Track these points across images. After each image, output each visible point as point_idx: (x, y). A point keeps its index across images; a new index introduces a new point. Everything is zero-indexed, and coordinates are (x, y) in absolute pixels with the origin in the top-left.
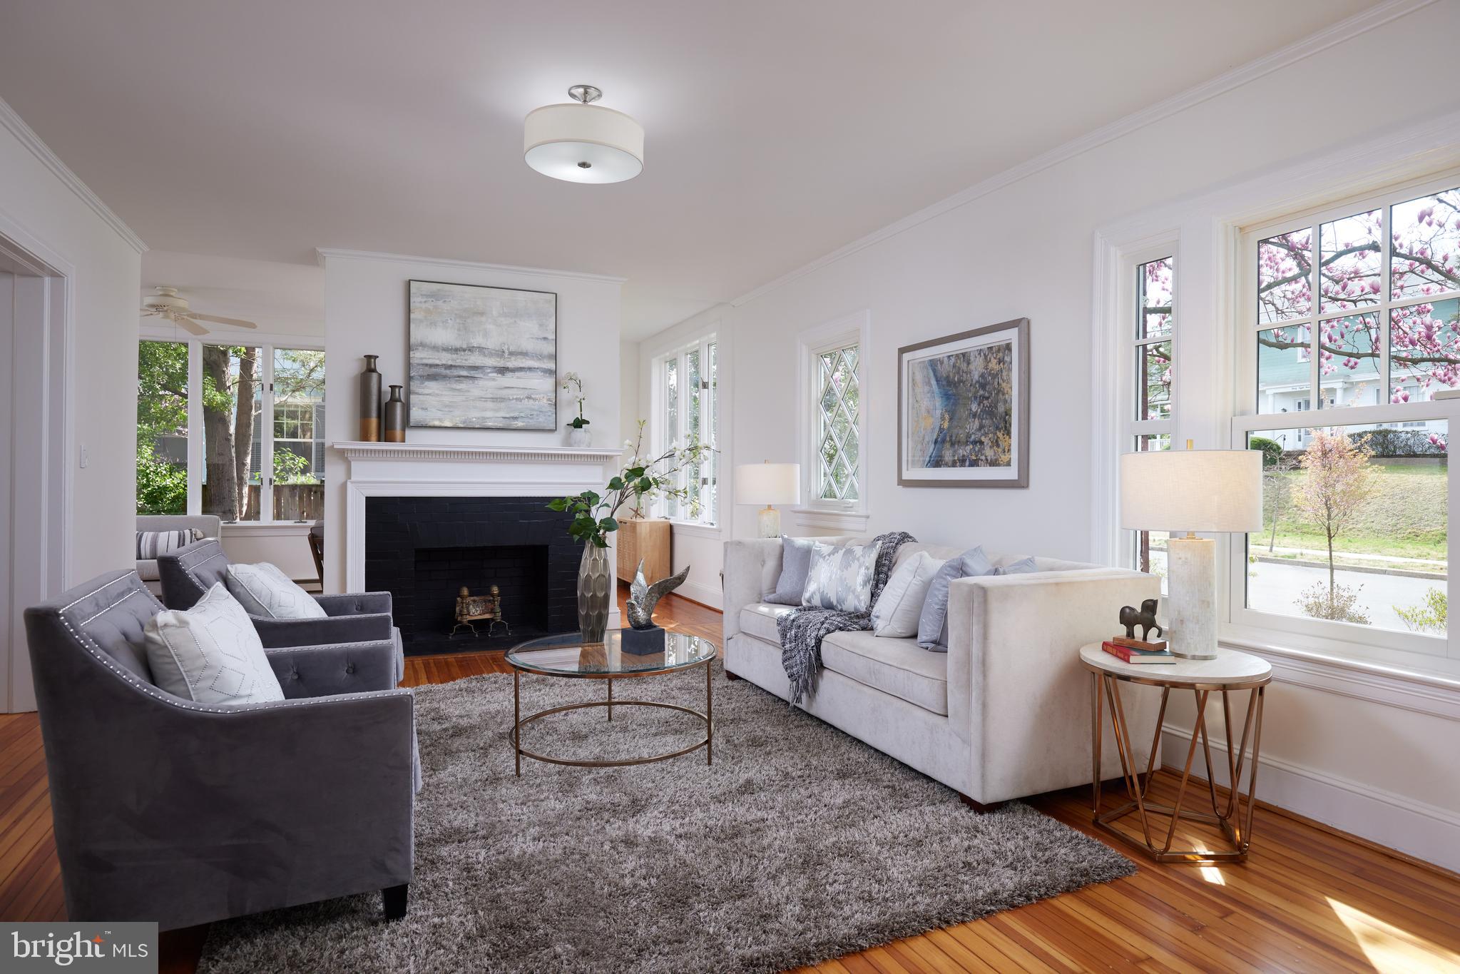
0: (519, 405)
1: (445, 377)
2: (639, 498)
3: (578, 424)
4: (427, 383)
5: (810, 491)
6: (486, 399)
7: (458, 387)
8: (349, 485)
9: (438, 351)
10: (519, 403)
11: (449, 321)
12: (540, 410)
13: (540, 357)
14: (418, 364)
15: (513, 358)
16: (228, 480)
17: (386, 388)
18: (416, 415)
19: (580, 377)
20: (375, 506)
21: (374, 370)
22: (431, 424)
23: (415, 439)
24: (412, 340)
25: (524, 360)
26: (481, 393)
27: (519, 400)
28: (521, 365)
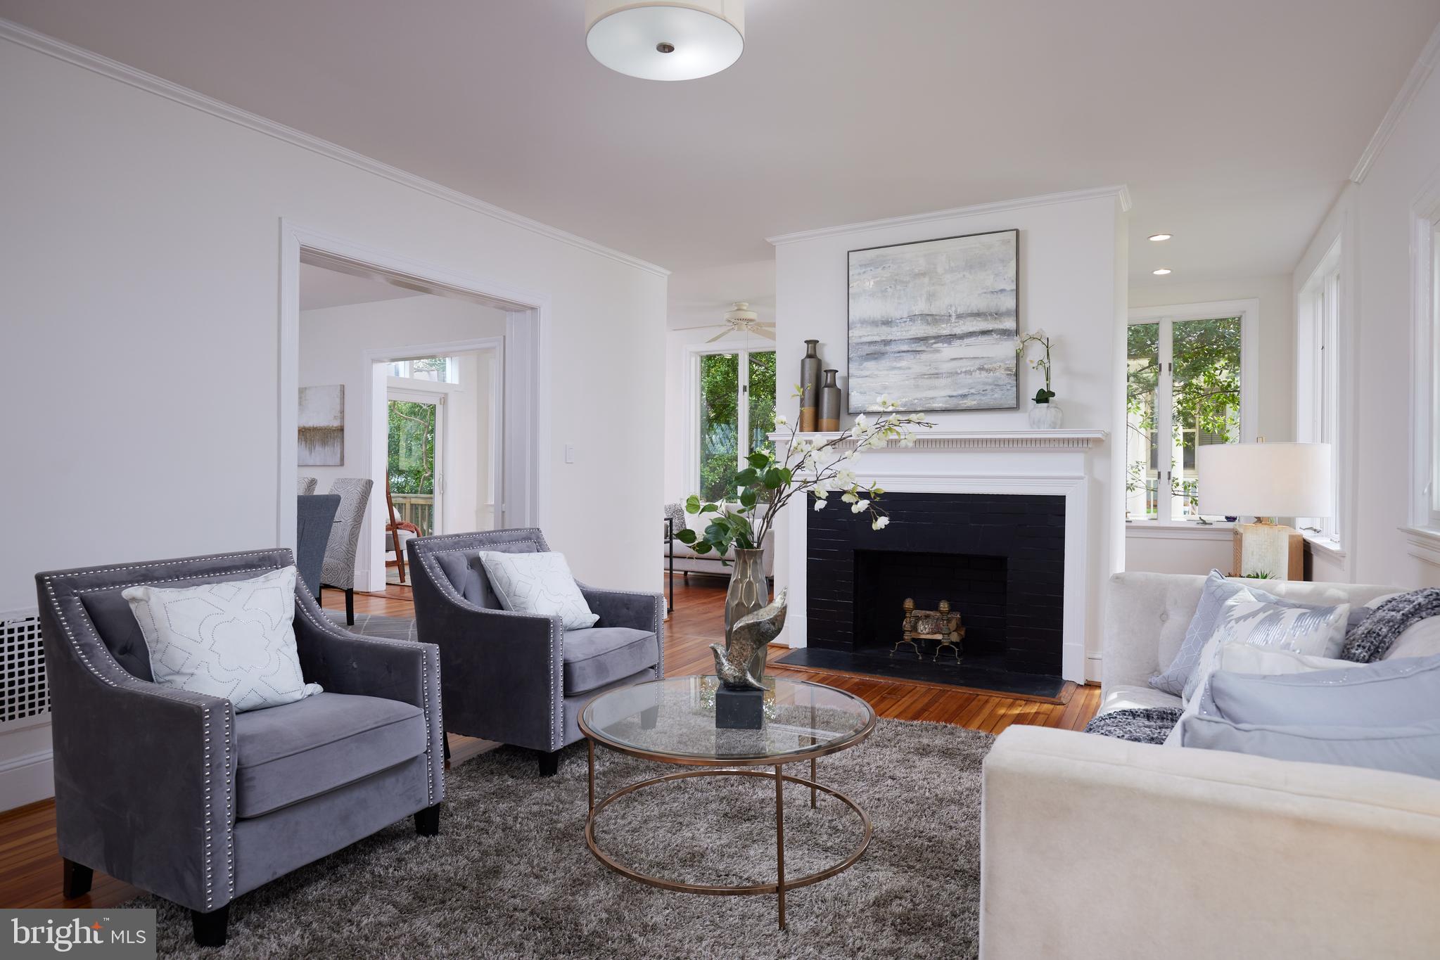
0: (968, 380)
1: (884, 355)
3: (1044, 397)
4: (865, 364)
6: (931, 376)
7: (898, 365)
9: (877, 326)
10: (968, 376)
11: (889, 290)
12: (996, 383)
13: (1000, 315)
14: (858, 344)
15: (961, 322)
17: (823, 374)
18: (854, 400)
19: (1047, 334)
21: (814, 357)
22: (871, 409)
24: (852, 318)
25: (975, 322)
26: (925, 370)
27: (969, 372)
28: (971, 329)
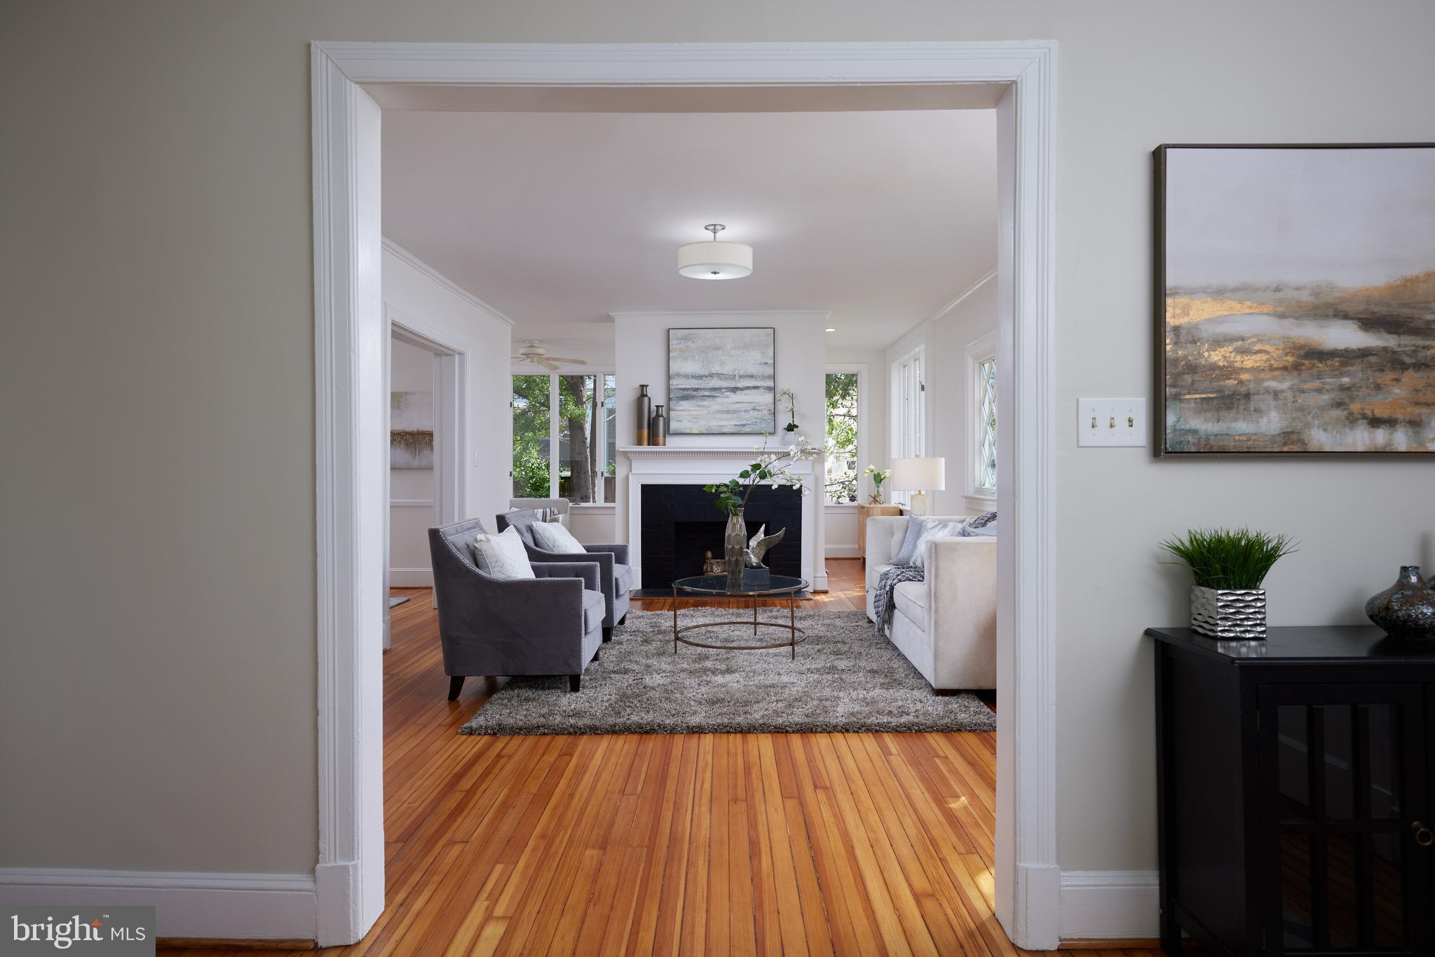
0: (747, 416)
1: (693, 397)
2: (878, 487)
3: (791, 428)
4: (681, 402)
5: (974, 480)
6: (723, 412)
8: (630, 476)
9: (688, 379)
11: (696, 356)
13: (764, 378)
14: (675, 389)
16: (584, 473)
17: (653, 408)
18: (674, 425)
19: (791, 391)
20: (648, 490)
21: (646, 396)
22: (684, 432)
23: (673, 443)
24: (671, 372)
26: (719, 408)
27: (746, 411)
28: (748, 385)
